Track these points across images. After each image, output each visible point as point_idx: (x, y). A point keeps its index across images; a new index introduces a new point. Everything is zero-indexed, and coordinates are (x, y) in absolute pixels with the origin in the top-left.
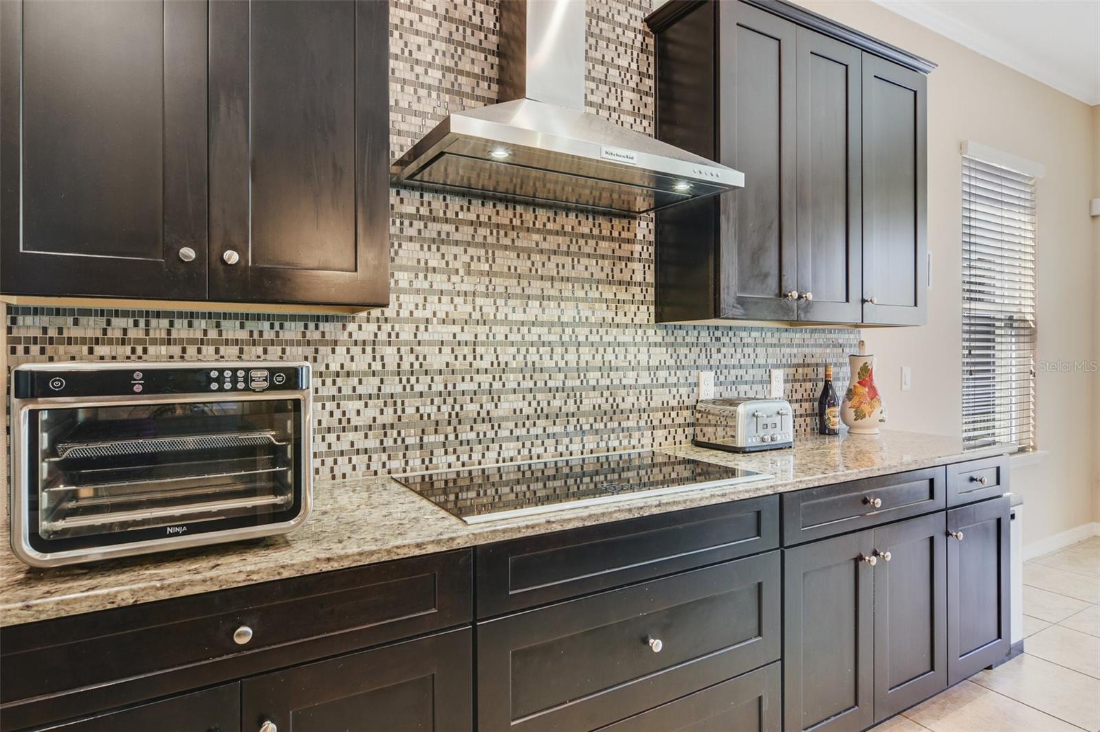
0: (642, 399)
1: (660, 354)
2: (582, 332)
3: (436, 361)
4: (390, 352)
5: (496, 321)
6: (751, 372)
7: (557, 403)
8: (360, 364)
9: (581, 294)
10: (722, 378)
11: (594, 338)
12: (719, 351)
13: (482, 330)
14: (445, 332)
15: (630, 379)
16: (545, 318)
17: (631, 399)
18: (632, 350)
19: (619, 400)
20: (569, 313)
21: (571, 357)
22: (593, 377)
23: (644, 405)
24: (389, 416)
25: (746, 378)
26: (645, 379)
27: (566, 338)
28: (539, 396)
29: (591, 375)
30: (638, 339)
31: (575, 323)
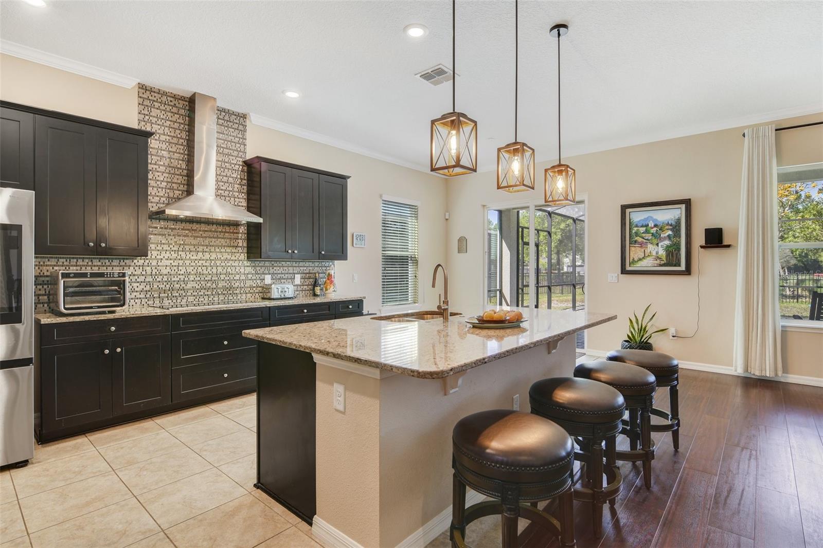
0: (242, 284)
1: (249, 270)
2: (218, 263)
3: (164, 271)
4: (148, 269)
5: (186, 259)
6: (286, 275)
7: (209, 285)
8: (138, 272)
9: (218, 250)
10: (274, 277)
11: (223, 264)
12: (273, 268)
13: (181, 262)
14: (168, 263)
15: (237, 277)
16: (204, 258)
17: (237, 284)
18: (238, 268)
19: (233, 284)
20: (214, 256)
21: (214, 270)
22: (222, 277)
23: (243, 286)
24: (148, 288)
25: (285, 277)
26: (243, 277)
27: (212, 264)
28: (202, 283)
29: (222, 276)
30: (240, 264)
31: (215, 259)
